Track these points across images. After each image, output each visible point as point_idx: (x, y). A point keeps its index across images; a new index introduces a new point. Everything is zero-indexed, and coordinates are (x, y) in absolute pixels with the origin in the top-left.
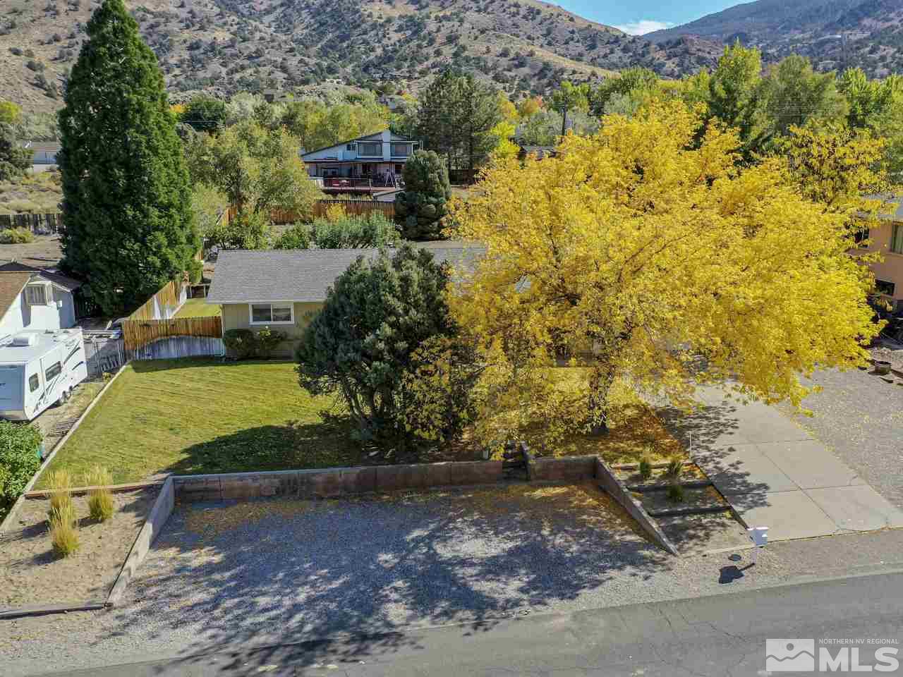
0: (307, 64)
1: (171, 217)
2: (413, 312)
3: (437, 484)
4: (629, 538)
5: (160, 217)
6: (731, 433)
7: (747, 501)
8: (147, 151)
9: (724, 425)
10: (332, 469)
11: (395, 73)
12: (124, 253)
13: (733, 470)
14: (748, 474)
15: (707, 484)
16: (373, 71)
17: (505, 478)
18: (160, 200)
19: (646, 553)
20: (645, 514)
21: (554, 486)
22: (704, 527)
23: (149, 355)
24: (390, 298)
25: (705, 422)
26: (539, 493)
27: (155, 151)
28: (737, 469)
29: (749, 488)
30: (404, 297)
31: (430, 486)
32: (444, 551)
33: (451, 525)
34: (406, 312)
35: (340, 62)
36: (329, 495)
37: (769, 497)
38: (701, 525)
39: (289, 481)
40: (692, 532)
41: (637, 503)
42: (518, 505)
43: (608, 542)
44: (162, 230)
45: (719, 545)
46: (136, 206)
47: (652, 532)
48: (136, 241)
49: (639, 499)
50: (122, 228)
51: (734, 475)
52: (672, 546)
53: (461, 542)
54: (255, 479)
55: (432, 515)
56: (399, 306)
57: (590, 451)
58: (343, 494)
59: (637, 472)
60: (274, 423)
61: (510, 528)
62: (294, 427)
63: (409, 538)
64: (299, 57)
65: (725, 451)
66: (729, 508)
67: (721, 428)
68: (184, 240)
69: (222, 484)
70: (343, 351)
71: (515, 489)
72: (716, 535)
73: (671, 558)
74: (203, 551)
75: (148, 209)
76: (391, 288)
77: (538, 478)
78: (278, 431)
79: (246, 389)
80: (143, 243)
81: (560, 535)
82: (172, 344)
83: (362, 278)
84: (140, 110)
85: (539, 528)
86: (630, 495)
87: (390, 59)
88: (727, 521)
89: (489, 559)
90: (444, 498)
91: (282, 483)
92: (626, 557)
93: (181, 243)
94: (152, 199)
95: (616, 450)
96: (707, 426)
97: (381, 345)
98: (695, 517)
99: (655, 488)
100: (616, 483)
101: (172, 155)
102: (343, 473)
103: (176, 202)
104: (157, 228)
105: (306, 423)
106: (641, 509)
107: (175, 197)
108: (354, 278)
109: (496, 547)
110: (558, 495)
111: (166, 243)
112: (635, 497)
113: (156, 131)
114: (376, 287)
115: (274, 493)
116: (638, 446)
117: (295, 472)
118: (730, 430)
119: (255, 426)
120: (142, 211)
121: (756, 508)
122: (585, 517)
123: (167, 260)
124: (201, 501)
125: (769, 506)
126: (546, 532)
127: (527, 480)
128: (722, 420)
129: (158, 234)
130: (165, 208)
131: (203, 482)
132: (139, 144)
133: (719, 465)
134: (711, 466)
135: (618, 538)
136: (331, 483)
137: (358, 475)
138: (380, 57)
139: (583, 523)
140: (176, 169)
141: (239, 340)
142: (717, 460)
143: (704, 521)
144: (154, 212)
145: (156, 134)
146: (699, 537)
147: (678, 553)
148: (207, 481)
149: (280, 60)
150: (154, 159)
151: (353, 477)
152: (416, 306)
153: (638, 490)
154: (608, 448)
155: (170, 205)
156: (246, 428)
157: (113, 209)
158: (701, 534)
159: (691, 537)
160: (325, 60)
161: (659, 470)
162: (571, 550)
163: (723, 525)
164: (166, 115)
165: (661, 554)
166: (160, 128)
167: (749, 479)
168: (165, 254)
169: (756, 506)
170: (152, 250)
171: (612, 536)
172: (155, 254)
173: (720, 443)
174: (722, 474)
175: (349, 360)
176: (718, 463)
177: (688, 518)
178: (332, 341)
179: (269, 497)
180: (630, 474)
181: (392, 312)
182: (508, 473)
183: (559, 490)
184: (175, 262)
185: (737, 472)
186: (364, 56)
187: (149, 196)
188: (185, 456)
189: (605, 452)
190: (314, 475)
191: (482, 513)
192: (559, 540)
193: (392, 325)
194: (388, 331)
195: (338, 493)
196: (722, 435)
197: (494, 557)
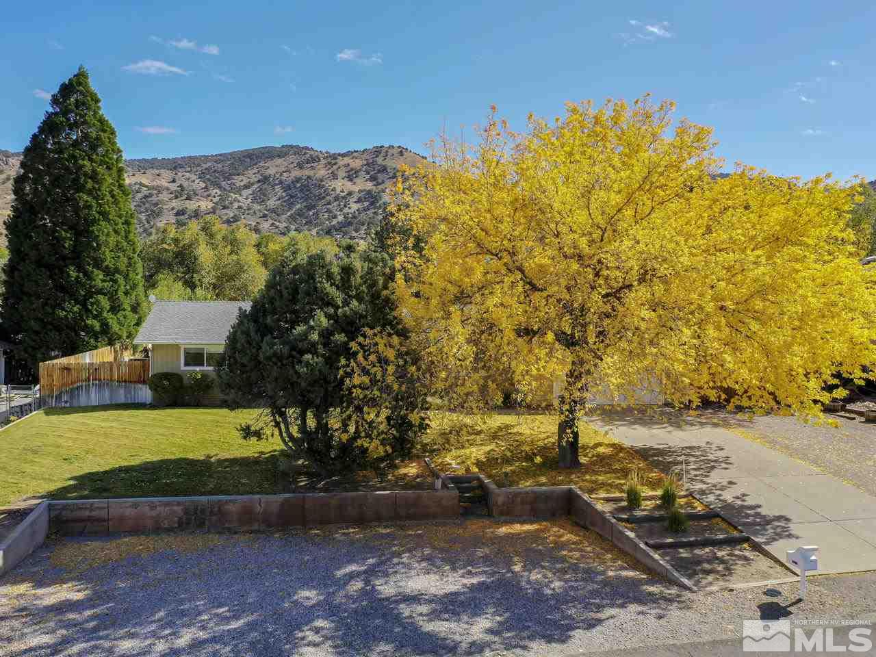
0: (277, 227)
1: (115, 281)
2: (355, 303)
3: (379, 519)
4: (624, 573)
5: (103, 281)
6: (726, 469)
7: (769, 532)
8: (97, 216)
9: (715, 461)
10: (250, 496)
11: (354, 234)
12: (62, 314)
13: (739, 502)
14: (759, 506)
15: (711, 515)
16: (335, 233)
17: (462, 515)
18: (106, 264)
19: (651, 589)
20: (642, 546)
21: (523, 523)
22: (722, 561)
23: (66, 402)
24: (327, 285)
25: (693, 459)
26: (504, 530)
27: (105, 215)
28: (744, 501)
29: (766, 521)
30: (345, 286)
31: (371, 521)
32: (386, 588)
33: (396, 560)
34: (346, 303)
35: (307, 227)
36: (245, 528)
37: (794, 528)
38: (717, 558)
39: (196, 509)
40: (707, 566)
41: (631, 535)
42: (478, 541)
43: (600, 578)
44: (105, 294)
45: (745, 579)
46: (80, 268)
47: (655, 566)
48: (77, 302)
49: (632, 530)
50: (62, 288)
51: (742, 507)
52: (685, 581)
53: (407, 577)
54: (153, 507)
55: (372, 550)
56: (338, 297)
57: (562, 483)
58: (261, 529)
59: (624, 504)
60: (190, 456)
61: (471, 563)
62: (213, 460)
63: (340, 573)
64: (270, 222)
65: (723, 484)
66: (747, 540)
67: (712, 464)
68: (127, 306)
69: (111, 510)
70: (268, 345)
71: (475, 526)
72: (739, 568)
73: (688, 595)
74: (65, 586)
75: (92, 272)
76: (330, 277)
77: (502, 513)
78: (192, 463)
79: (165, 427)
80: (84, 305)
81: (536, 570)
82: (93, 391)
83: (295, 271)
84: (94, 176)
85: (509, 563)
86: (621, 526)
87: (350, 224)
88: (747, 554)
89: (446, 596)
90: (388, 535)
91: (186, 512)
92: (626, 594)
93: (124, 310)
94: (98, 264)
95: (595, 482)
96: (695, 462)
97: (315, 337)
98: (707, 550)
99: (648, 519)
100: (601, 514)
101: (123, 224)
102: (262, 500)
103: (123, 268)
104: (100, 292)
105: (227, 457)
106: (637, 540)
107: (122, 264)
108: (286, 270)
109: (453, 582)
110: (528, 532)
111: (108, 308)
112: (626, 527)
113: (108, 197)
114: (311, 277)
115: (176, 525)
116: (620, 479)
117: (203, 499)
118: (724, 465)
119: (166, 457)
120: (86, 274)
121: (781, 540)
122: (564, 553)
123: (107, 325)
124: (81, 534)
125: (797, 538)
126: (517, 568)
127: (490, 515)
128: (711, 457)
129: (100, 297)
130: (110, 273)
131: (86, 508)
132: (89, 207)
133: (721, 498)
134: (711, 498)
135: (611, 573)
136: (247, 515)
137: (282, 505)
138: (342, 222)
139: (563, 560)
140: (126, 237)
141: (166, 383)
142: (718, 492)
143: (720, 554)
144: (99, 275)
145: (108, 200)
146: (717, 572)
147: (695, 588)
148: (91, 509)
149: (254, 224)
150: (103, 223)
151: (275, 508)
152: (359, 298)
153: (627, 521)
154: (583, 481)
155: (117, 270)
156: (155, 459)
157: (55, 269)
158: (720, 568)
159: (708, 572)
160: (294, 225)
161: (649, 503)
162: (552, 586)
163: (746, 558)
164: (120, 186)
165: (674, 591)
166: (113, 196)
167: (763, 511)
168: (105, 318)
169: (781, 538)
170: (92, 313)
171: (603, 573)
172: (95, 317)
173: (715, 477)
174: (728, 506)
175: (275, 354)
176: (720, 495)
177: (697, 552)
178: (257, 338)
179: (169, 530)
180: (615, 506)
181: (329, 303)
182: (466, 508)
183: (527, 527)
184: (115, 327)
185: (746, 504)
186: (327, 222)
187: (95, 259)
188: (72, 482)
189: (581, 484)
190: (227, 502)
191: (434, 547)
192: (535, 576)
193: (328, 317)
194: (324, 322)
195: (256, 527)
196: (716, 471)
197: (452, 594)
